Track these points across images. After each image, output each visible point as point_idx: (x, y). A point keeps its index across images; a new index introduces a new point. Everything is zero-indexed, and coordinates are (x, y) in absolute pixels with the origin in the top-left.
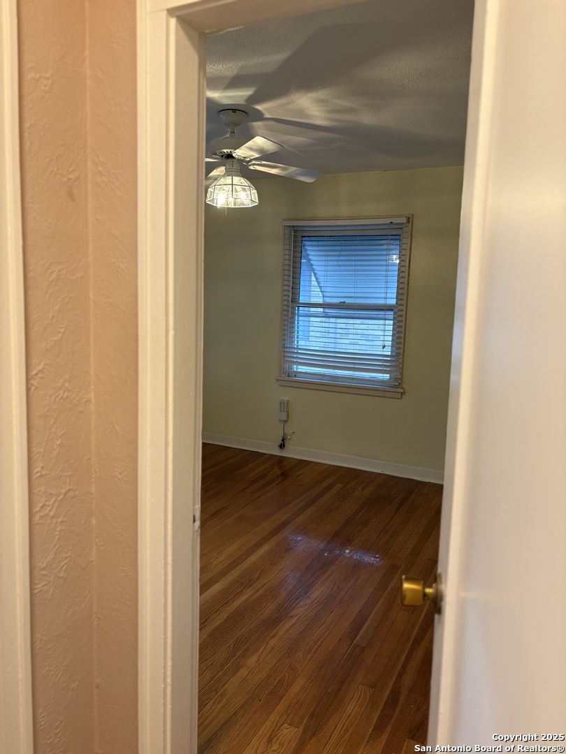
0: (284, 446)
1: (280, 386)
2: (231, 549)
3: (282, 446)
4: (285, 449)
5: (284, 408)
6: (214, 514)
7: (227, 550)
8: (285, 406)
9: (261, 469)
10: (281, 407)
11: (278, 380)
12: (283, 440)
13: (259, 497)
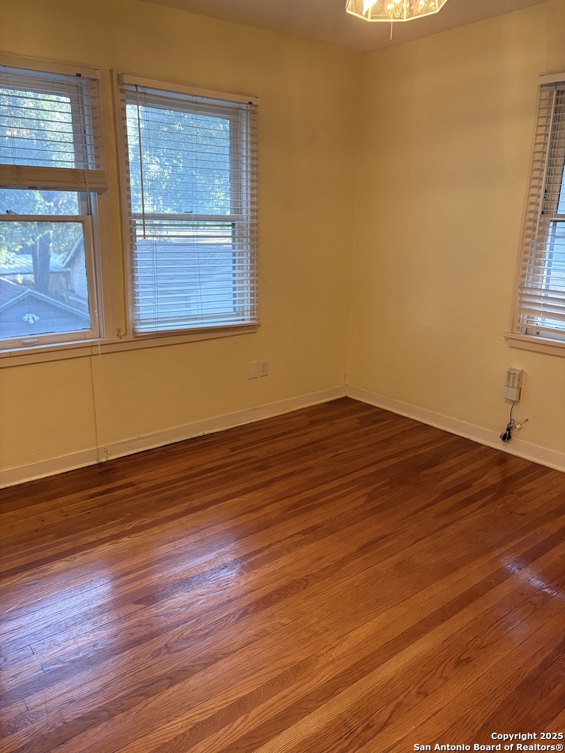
0: (510, 437)
1: (510, 347)
2: (362, 633)
3: (506, 438)
4: (511, 442)
5: (514, 382)
6: (365, 546)
7: (354, 633)
8: (516, 379)
9: (465, 471)
10: (509, 381)
11: (508, 339)
12: (509, 429)
13: (446, 526)
